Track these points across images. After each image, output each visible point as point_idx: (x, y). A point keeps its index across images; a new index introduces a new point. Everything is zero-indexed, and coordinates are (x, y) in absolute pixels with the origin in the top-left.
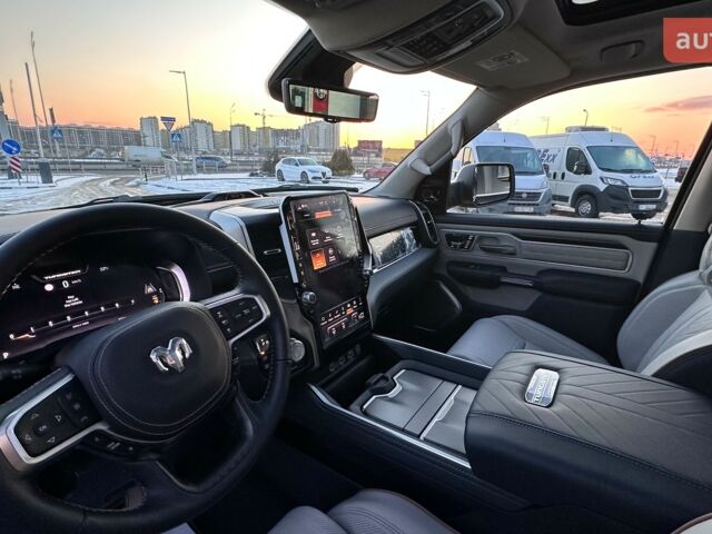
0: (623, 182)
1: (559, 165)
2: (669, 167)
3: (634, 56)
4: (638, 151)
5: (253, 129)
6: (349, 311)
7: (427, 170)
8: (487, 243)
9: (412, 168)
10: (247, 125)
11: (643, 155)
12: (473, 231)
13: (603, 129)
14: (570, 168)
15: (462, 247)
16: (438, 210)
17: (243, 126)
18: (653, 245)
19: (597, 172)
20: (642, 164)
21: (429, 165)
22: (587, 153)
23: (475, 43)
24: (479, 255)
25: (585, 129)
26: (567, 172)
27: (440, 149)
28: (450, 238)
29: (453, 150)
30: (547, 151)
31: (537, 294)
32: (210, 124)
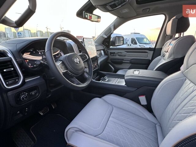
0: (144, 46)
1: (129, 42)
2: (153, 44)
3: (148, 11)
4: (147, 39)
5: (44, 32)
6: (96, 64)
7: (106, 37)
8: (119, 54)
9: (102, 37)
10: (42, 31)
11: (148, 40)
12: (116, 51)
13: (139, 33)
14: (132, 43)
15: (114, 55)
16: (108, 47)
17: (41, 31)
18: (153, 52)
19: (138, 44)
20: (148, 42)
21: (106, 35)
22: (136, 39)
23: (122, 6)
24: (118, 57)
25: (135, 33)
26: (131, 44)
27: (109, 32)
28: (111, 53)
29: (112, 32)
30: (126, 39)
31: (131, 64)
32: (29, 30)
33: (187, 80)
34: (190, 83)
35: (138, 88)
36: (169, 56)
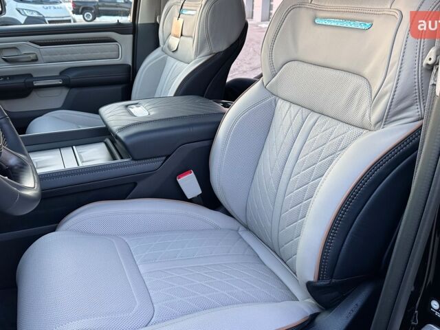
8: (7, 53)
18: (130, 37)
33: (280, 102)
34: (290, 106)
35: (168, 157)
36: (199, 51)
